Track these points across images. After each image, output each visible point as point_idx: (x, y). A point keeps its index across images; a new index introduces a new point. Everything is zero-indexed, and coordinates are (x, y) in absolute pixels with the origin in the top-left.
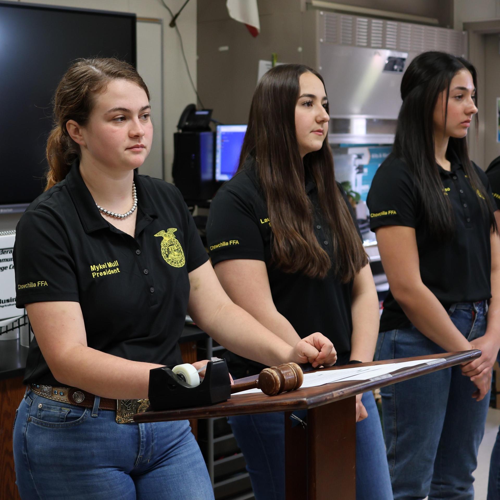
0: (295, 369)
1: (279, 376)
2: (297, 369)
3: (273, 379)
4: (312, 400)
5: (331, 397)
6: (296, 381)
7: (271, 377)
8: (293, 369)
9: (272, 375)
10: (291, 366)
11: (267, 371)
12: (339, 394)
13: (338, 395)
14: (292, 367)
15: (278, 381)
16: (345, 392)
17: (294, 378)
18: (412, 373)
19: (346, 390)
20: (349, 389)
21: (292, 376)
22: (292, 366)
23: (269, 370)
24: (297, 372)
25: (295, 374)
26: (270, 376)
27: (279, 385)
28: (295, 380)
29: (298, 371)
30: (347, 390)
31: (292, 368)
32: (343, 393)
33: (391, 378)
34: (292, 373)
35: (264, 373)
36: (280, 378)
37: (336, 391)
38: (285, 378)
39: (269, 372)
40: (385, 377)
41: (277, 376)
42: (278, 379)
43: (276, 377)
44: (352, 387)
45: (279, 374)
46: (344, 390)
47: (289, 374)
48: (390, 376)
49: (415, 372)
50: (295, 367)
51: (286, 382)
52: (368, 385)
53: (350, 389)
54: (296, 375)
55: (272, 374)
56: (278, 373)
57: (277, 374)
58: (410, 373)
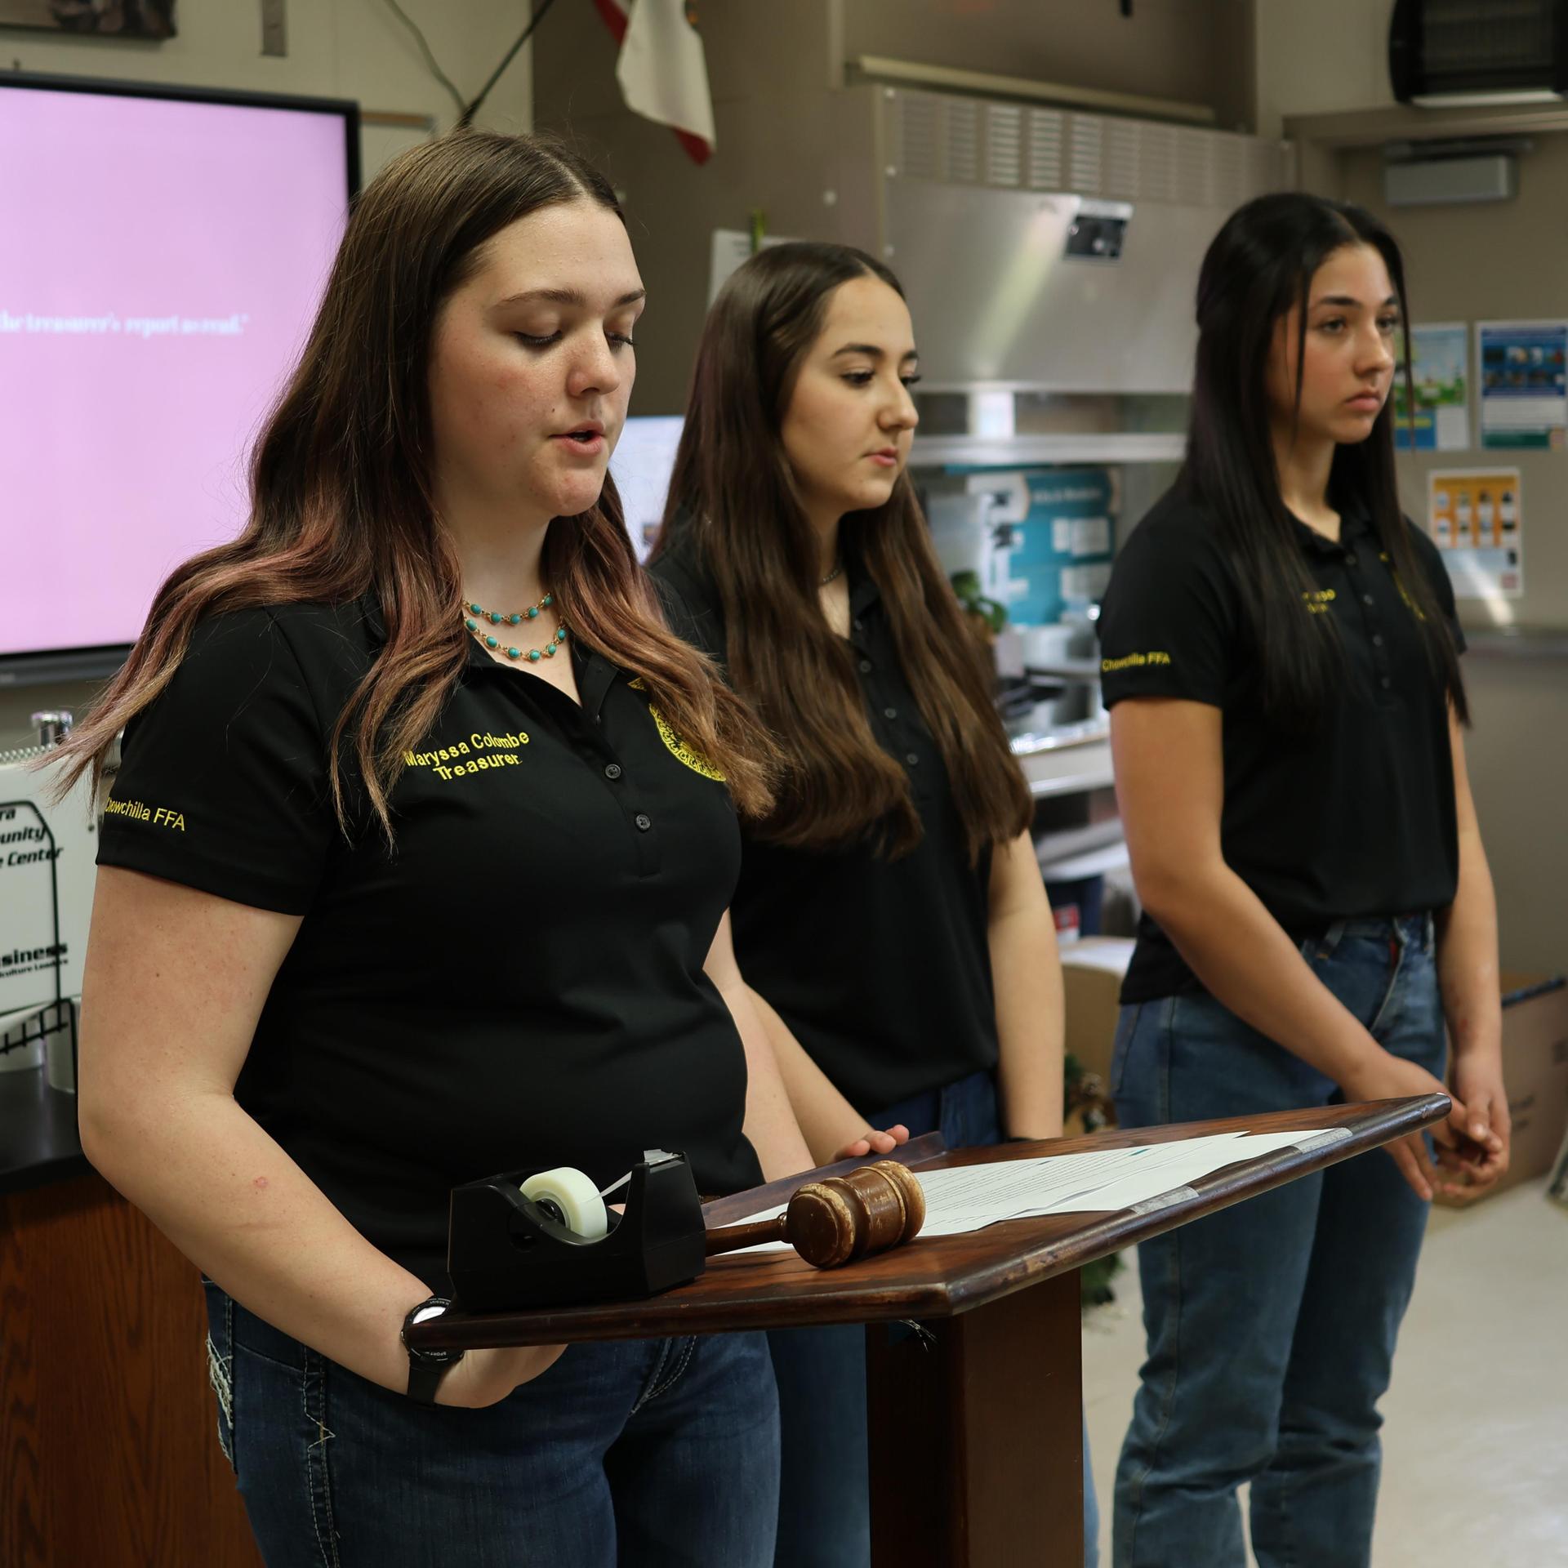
0: (899, 1181)
1: (849, 1207)
2: (905, 1180)
3: (831, 1219)
4: (964, 1286)
5: (1018, 1275)
6: (904, 1218)
7: (827, 1210)
8: (892, 1183)
9: (828, 1206)
10: (886, 1173)
11: (814, 1192)
12: (1044, 1262)
13: (1040, 1265)
14: (890, 1177)
15: (849, 1224)
16: (1062, 1255)
17: (897, 1211)
18: (1255, 1178)
19: (1064, 1248)
20: (1072, 1244)
21: (889, 1203)
22: (890, 1172)
23: (818, 1191)
24: (904, 1190)
25: (900, 1197)
26: (823, 1208)
27: (852, 1237)
28: (901, 1218)
29: (907, 1188)
30: (1066, 1247)
31: (889, 1180)
32: (1056, 1257)
33: (1195, 1201)
34: (890, 1195)
35: (804, 1198)
36: (853, 1212)
37: (1035, 1254)
38: (869, 1213)
39: (820, 1196)
40: (1176, 1199)
41: (843, 1208)
42: (848, 1216)
43: (840, 1211)
44: (1081, 1237)
45: (851, 1202)
46: (1060, 1249)
47: (881, 1198)
48: (1192, 1194)
49: (1262, 1175)
50: (898, 1177)
51: (871, 1225)
52: (1130, 1226)
53: (1077, 1242)
54: (901, 1201)
55: (828, 1201)
56: (845, 1198)
57: (845, 1202)
58: (1249, 1181)
